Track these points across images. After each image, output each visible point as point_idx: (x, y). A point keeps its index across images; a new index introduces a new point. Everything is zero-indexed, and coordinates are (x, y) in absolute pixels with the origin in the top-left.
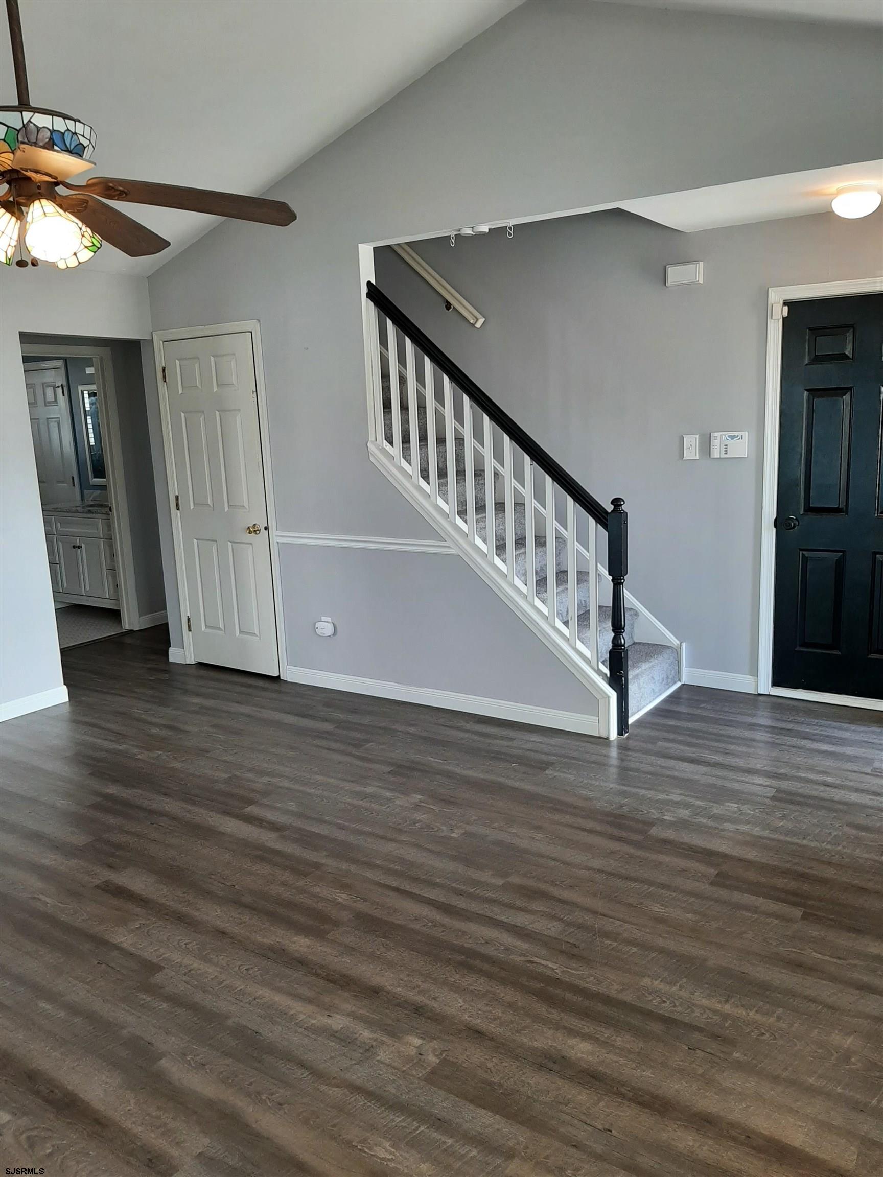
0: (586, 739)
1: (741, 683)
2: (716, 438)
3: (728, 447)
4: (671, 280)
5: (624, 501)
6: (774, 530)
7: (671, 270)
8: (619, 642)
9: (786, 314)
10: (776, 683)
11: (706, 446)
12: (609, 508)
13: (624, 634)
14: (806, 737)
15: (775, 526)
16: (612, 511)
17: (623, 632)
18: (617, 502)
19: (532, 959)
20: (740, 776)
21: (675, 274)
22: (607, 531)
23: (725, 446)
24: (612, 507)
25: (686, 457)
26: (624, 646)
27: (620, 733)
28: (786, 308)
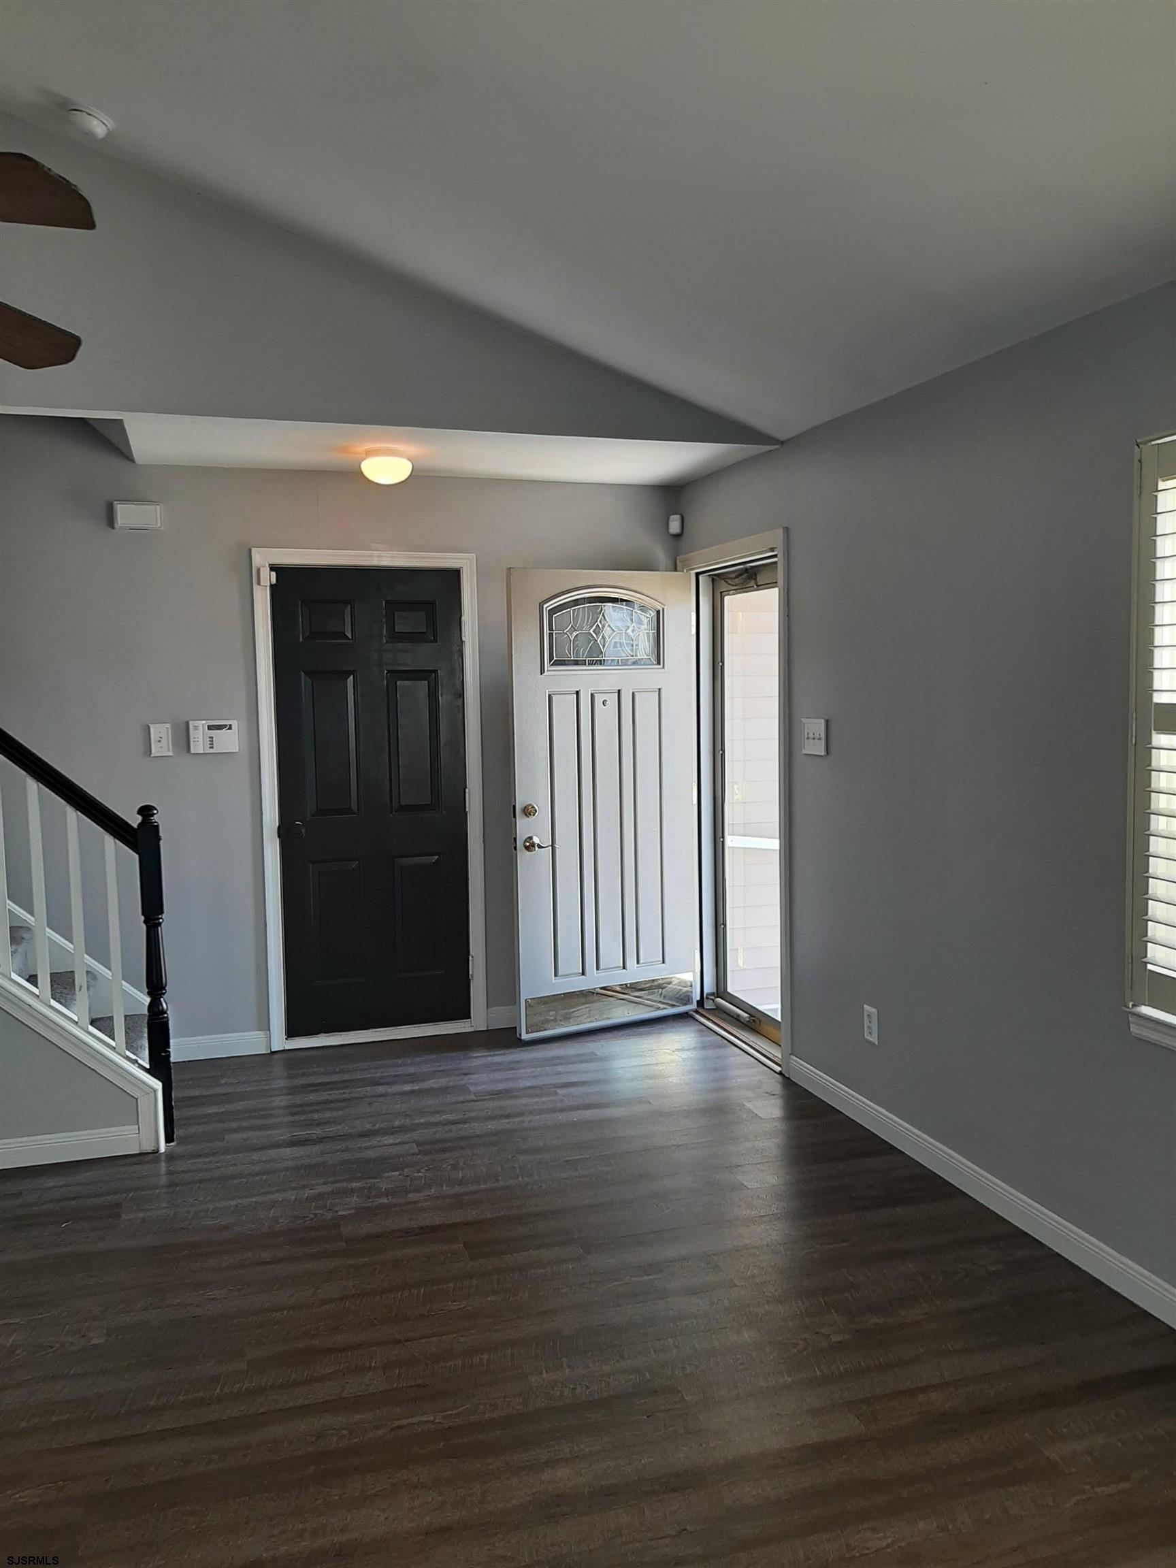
0: (127, 1161)
1: (249, 1043)
2: (196, 728)
3: (214, 739)
4: (120, 521)
5: (156, 809)
6: (278, 840)
7: (120, 508)
8: (161, 1008)
9: (274, 581)
10: (291, 1033)
11: (183, 738)
12: (135, 821)
13: (165, 996)
14: (376, 1083)
15: (279, 837)
16: (140, 825)
17: (164, 994)
18: (146, 811)
19: (394, 1426)
20: (365, 1142)
21: (126, 514)
22: (137, 853)
23: (210, 738)
24: (140, 818)
25: (154, 752)
26: (166, 1013)
27: (169, 1138)
28: (274, 574)
